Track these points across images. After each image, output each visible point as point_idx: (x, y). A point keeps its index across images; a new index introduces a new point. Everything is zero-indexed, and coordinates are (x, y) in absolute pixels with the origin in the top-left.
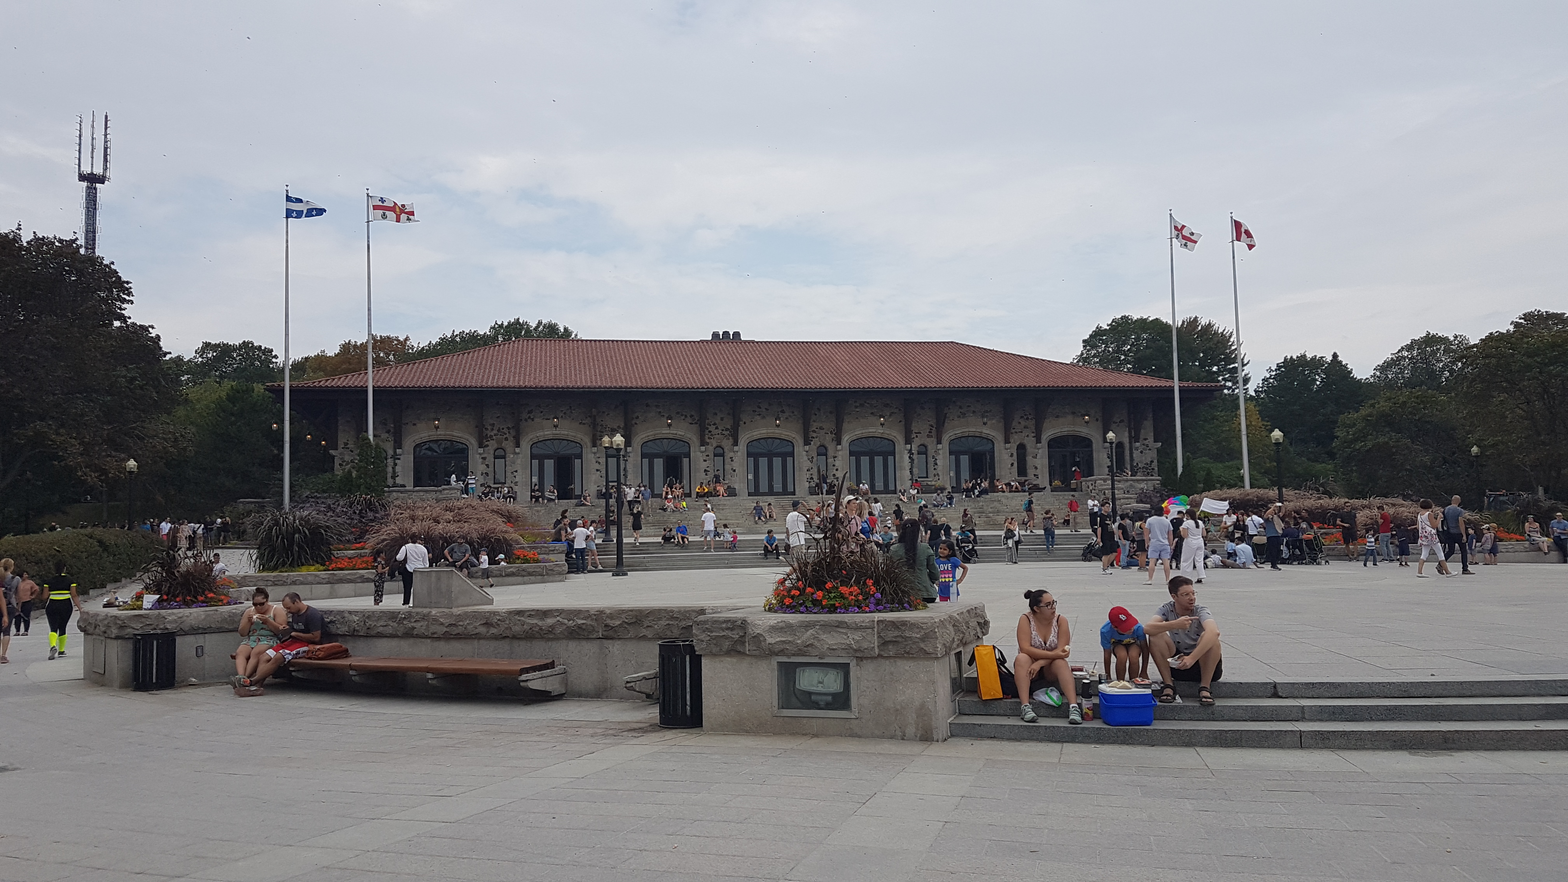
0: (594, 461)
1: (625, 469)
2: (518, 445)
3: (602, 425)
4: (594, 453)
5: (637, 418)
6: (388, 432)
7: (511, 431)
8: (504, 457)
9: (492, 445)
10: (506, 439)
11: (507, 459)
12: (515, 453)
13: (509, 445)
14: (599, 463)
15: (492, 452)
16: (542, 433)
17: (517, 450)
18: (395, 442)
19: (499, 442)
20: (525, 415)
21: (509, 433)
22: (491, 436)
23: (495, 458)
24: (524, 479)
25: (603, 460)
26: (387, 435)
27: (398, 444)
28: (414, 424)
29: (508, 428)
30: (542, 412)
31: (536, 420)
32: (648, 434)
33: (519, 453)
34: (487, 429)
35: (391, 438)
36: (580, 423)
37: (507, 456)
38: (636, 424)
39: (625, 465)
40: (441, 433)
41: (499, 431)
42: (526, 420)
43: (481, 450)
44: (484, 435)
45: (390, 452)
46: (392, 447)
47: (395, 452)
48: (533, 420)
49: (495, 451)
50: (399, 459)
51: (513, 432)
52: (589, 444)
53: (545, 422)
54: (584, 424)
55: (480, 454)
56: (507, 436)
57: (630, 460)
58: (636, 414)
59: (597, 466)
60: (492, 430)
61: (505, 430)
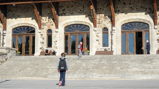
35: (2, 26)
40: (23, 23)
45: (2, 33)
46: (2, 30)
55: (40, 33)
60: (46, 20)
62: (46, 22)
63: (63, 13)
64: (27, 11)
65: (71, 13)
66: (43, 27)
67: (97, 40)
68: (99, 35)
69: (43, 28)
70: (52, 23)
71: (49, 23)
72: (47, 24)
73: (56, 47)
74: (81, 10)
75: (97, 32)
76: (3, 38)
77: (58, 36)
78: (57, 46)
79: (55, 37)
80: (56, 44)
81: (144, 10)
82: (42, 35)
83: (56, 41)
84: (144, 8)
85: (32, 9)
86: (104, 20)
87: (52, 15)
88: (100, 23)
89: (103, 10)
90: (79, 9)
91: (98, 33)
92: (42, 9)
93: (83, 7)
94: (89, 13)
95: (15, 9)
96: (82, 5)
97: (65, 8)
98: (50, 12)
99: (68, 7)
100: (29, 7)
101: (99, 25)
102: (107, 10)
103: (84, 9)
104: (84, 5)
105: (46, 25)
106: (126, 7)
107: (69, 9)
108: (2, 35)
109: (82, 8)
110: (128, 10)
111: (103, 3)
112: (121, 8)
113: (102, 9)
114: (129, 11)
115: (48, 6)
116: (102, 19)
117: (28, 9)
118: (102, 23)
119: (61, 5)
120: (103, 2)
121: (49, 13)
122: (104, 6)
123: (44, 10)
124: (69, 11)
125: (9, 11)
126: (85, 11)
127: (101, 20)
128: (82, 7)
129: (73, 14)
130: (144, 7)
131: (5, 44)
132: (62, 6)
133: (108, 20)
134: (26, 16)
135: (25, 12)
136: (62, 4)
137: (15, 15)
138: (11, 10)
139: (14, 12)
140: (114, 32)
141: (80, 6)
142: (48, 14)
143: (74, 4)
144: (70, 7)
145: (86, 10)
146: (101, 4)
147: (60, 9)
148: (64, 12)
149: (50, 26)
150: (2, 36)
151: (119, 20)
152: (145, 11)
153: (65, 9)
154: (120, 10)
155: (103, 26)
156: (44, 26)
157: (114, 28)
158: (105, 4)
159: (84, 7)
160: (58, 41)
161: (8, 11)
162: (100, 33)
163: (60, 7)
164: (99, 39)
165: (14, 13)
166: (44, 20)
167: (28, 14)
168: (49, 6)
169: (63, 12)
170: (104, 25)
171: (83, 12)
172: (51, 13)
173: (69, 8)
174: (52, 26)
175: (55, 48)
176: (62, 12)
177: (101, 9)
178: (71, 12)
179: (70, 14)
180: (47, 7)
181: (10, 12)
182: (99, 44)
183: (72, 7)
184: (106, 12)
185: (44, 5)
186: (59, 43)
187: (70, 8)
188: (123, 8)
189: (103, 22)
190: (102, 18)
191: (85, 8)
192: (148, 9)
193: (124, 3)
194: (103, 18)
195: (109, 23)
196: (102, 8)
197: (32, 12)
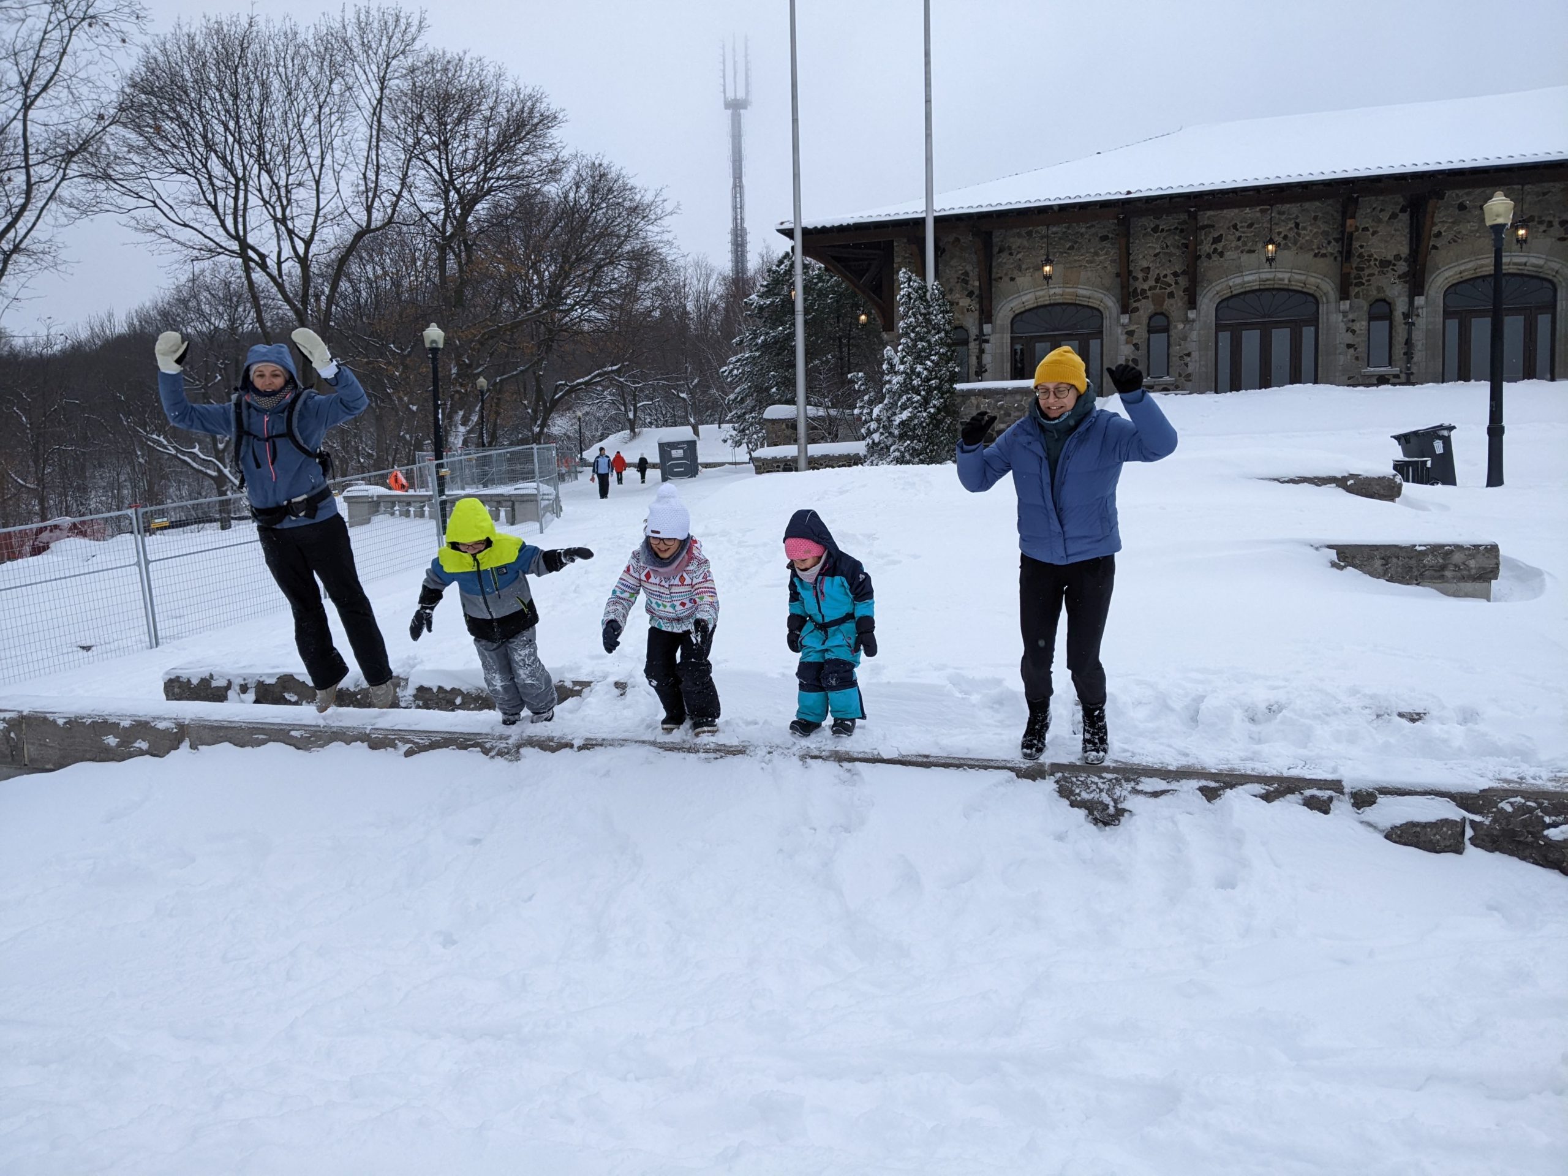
0: (1342, 327)
1: (1408, 342)
2: (1192, 304)
3: (1361, 256)
4: (1345, 314)
5: (1439, 234)
6: (970, 294)
7: (1180, 279)
8: (1166, 330)
9: (1146, 307)
10: (1171, 295)
11: (1173, 333)
12: (1186, 321)
13: (1174, 306)
14: (1353, 332)
15: (1145, 321)
16: (1238, 281)
17: (1192, 315)
18: (982, 311)
19: (1158, 301)
20: (1206, 247)
21: (1176, 283)
22: (1144, 291)
23: (1149, 332)
24: (1204, 369)
25: (1361, 326)
26: (968, 300)
27: (986, 315)
28: (1012, 279)
29: (1175, 274)
30: (1239, 239)
31: (1227, 254)
32: (1462, 268)
33: (1193, 321)
34: (1136, 279)
35: (975, 306)
36: (1316, 255)
37: (1172, 327)
38: (1435, 247)
39: (1410, 333)
40: (1056, 292)
41: (1157, 280)
42: (1209, 256)
43: (1125, 319)
44: (1131, 290)
45: (974, 332)
46: (977, 322)
47: (981, 330)
48: (1221, 254)
49: (1150, 318)
50: (987, 341)
51: (1183, 281)
52: (1333, 295)
53: (1245, 257)
54: (1324, 255)
55: (1123, 325)
56: (1173, 288)
57: (1421, 323)
58: (1435, 229)
59: (1349, 338)
60: (1145, 279)
61: (1170, 279)
62: (1146, 286)
63: (1215, 250)
64: (1071, 248)
65: (1247, 248)
66: (1135, 305)
67: (1349, 346)
68: (1356, 326)
69: (1136, 310)
70: (1169, 290)
71: (1157, 291)
72: (1149, 293)
73: (1189, 375)
74: (1285, 237)
75: (1350, 317)
76: (982, 351)
77: (1194, 335)
78: (1190, 369)
79: (1185, 339)
80: (1186, 365)
81: (1542, 228)
82: (1130, 333)
83: (1189, 355)
84: (1541, 222)
85: (1089, 241)
86: (1376, 273)
87: (1170, 261)
88: (1363, 284)
89: (1374, 233)
90: (1279, 233)
91: (1353, 321)
92: (1131, 241)
93: (1293, 226)
94: (1319, 248)
95: (1026, 243)
96: (1290, 219)
97: (1221, 232)
98: (1163, 248)
99: (1235, 227)
100: (1078, 233)
101: (1357, 289)
102: (1393, 232)
103: (1299, 235)
104: (1297, 217)
105: (1147, 297)
106: (1469, 222)
107: (1238, 234)
108: (975, 340)
109: (1291, 229)
110: (1477, 231)
111: (1374, 209)
112: (1448, 225)
113: (1371, 230)
114: (1478, 235)
115: (1153, 226)
116: (1370, 266)
117: (1076, 242)
118: (1369, 281)
119: (1206, 223)
120: (1374, 206)
121: (1157, 251)
122: (1380, 221)
123: (1137, 241)
124: (1240, 243)
125: (1001, 251)
126: (1304, 241)
127: (1367, 272)
128: (1291, 225)
129: (1254, 251)
130: (1540, 217)
131: (986, 371)
132: (1213, 226)
133: (1393, 270)
134: (1068, 266)
135: (1061, 253)
136: (1209, 218)
137: (1024, 267)
138: (1010, 248)
139: (1019, 253)
140: (1418, 315)
141: (1283, 224)
142: (1155, 255)
143: (1259, 215)
144: (1241, 227)
145: (1307, 238)
146: (1369, 211)
147: (1203, 238)
148: (1219, 247)
149: (1164, 301)
150: (977, 342)
151: (1438, 269)
152: (1544, 231)
153: (1221, 235)
154: (1442, 231)
155: (1375, 293)
156: (1139, 300)
157: (1419, 301)
158: (1382, 210)
159: (1297, 225)
160: (1194, 354)
161: (996, 250)
162: (1362, 320)
163: (1203, 227)
164: (1358, 340)
165: (1020, 256)
166: (1141, 279)
167: (1076, 258)
168: (1157, 226)
169: (1214, 246)
170: (1380, 289)
171: (1295, 243)
172: (1165, 253)
173: (1237, 230)
174: (1172, 301)
175: (1183, 379)
176: (1210, 248)
177: (1366, 229)
178: (1245, 244)
179: (1242, 252)
180: (1149, 230)
181: (1005, 255)
182: (1357, 358)
183: (1251, 225)
184: (1386, 242)
185: (1140, 224)
186: (1198, 359)
187: (1244, 232)
188: (1453, 223)
189: (1372, 278)
190: (1372, 263)
191: (1304, 229)
192: (1556, 224)
193: (1462, 207)
194: (1375, 264)
195: (1397, 281)
196: (1372, 227)
197: (1092, 250)
